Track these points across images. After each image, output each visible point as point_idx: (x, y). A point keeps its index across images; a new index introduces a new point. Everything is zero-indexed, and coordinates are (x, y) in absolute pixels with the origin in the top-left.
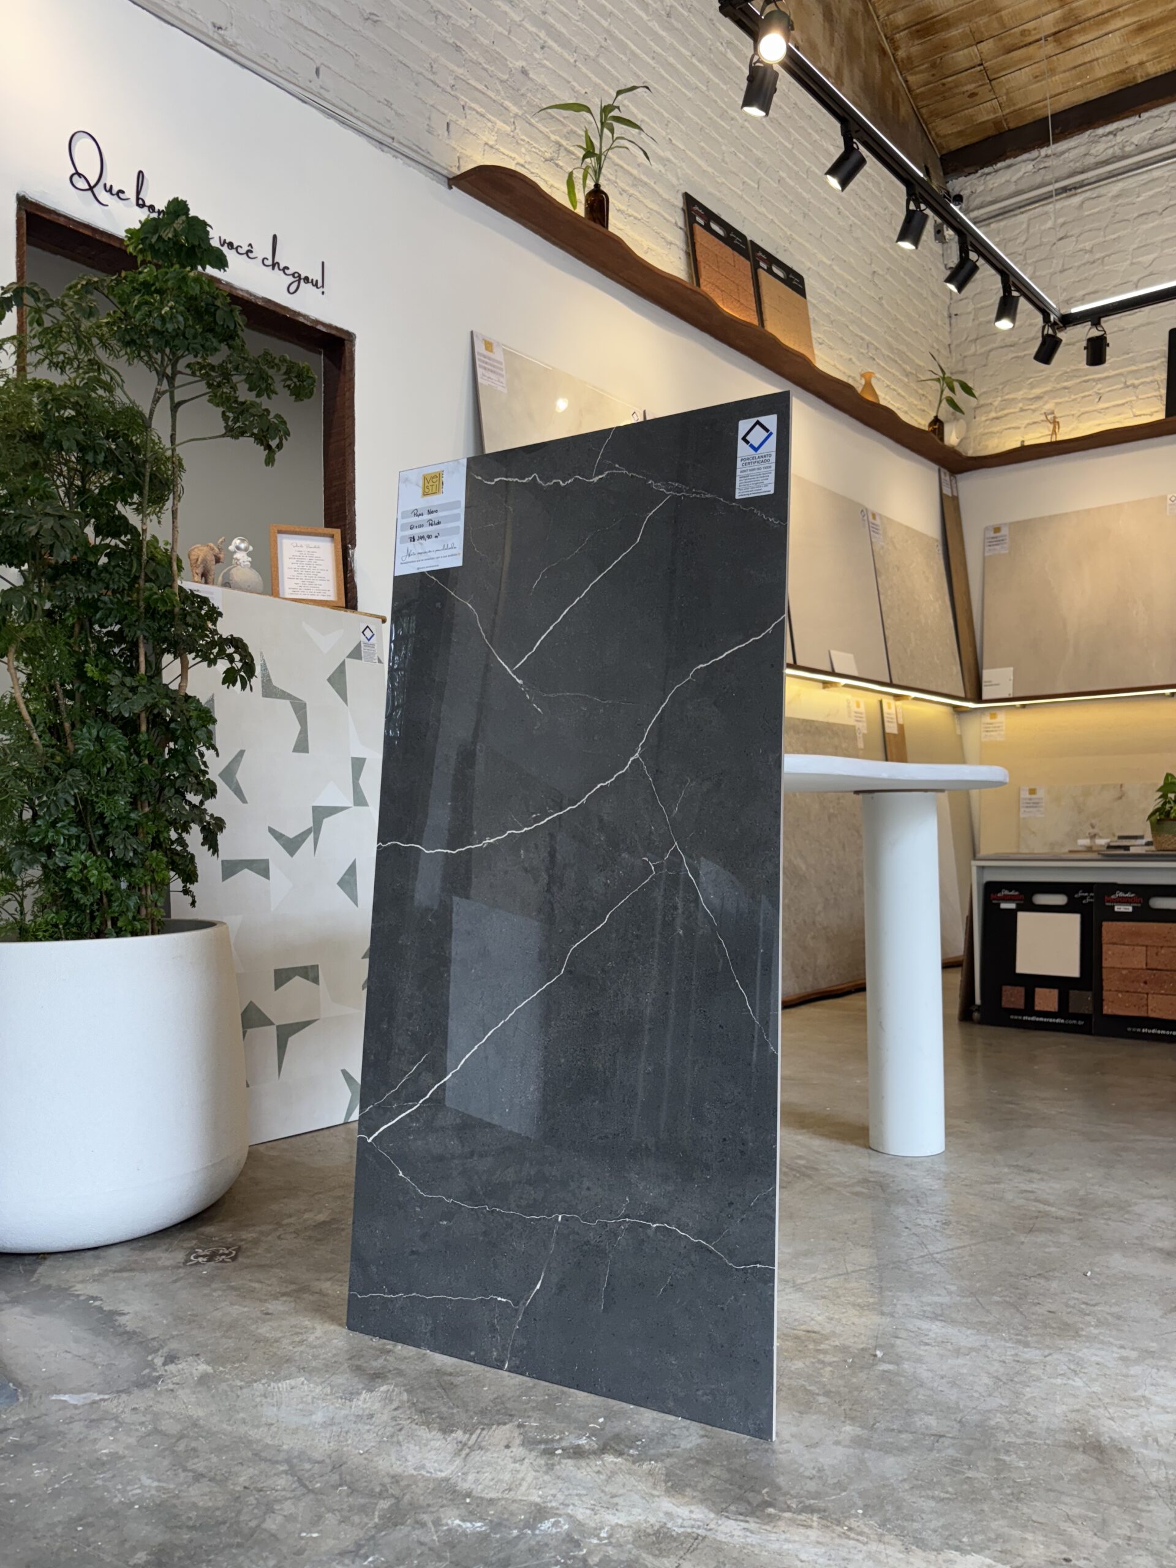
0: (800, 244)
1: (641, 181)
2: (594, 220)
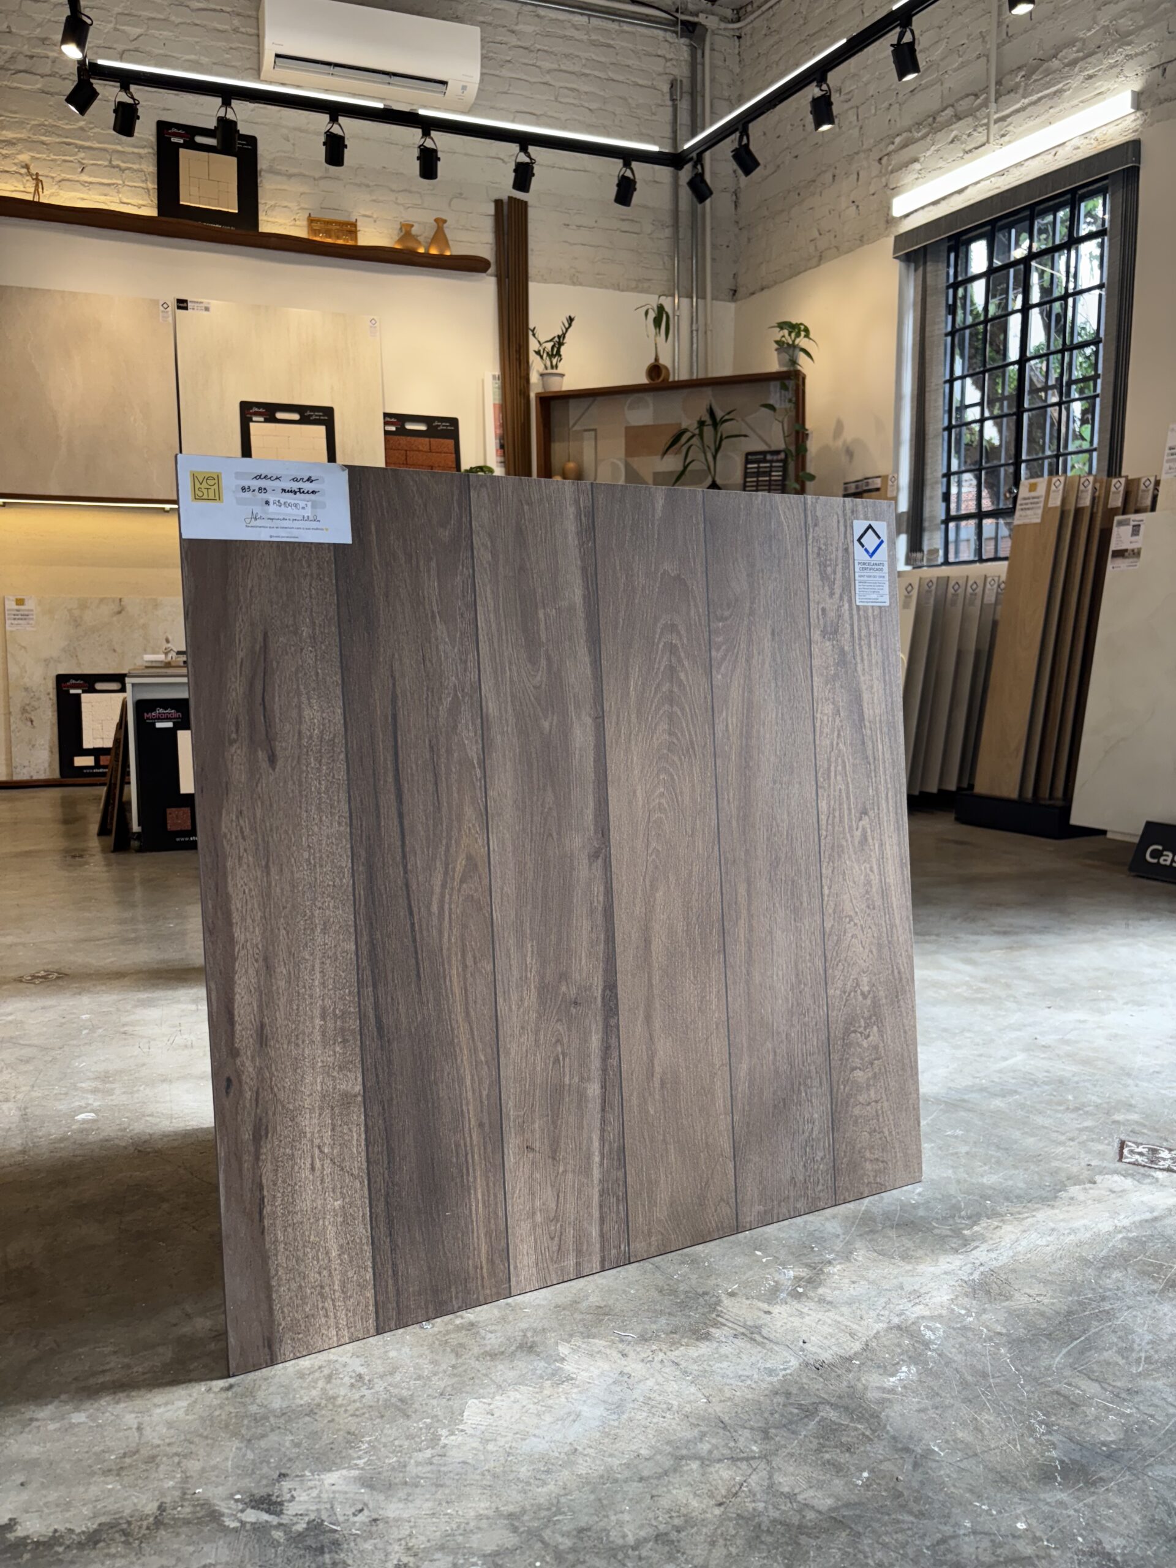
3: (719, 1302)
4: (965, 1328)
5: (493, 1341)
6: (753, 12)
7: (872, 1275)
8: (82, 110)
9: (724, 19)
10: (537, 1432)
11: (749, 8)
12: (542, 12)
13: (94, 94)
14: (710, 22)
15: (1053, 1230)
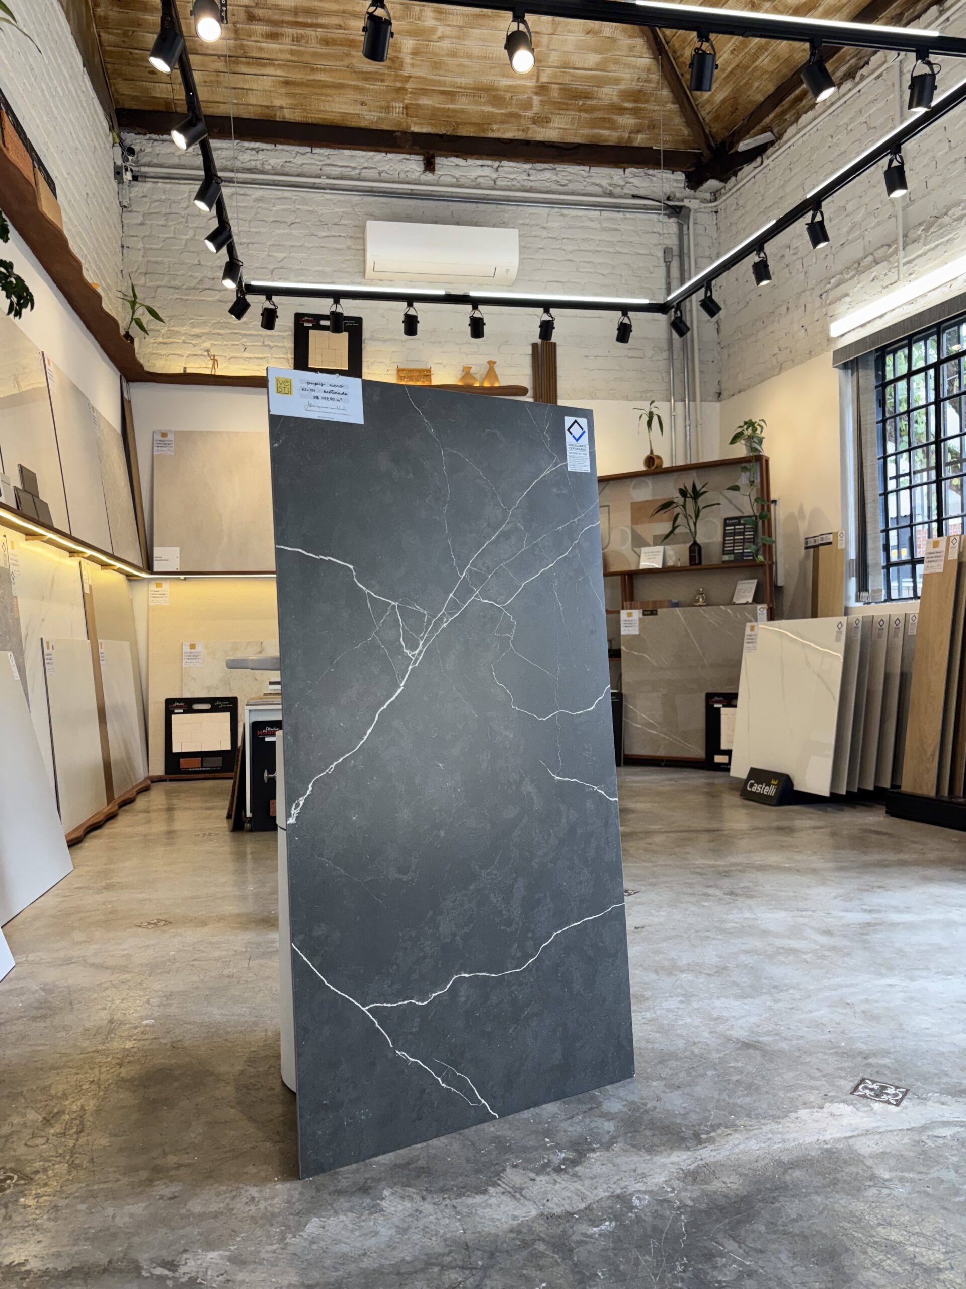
0: (52, 153)
3: (504, 1170)
4: (666, 1201)
5: (344, 1184)
6: (725, 194)
7: (618, 1160)
8: (239, 317)
9: (704, 201)
10: (346, 1240)
11: (723, 191)
12: (565, 212)
13: (247, 306)
14: (692, 204)
15: (769, 1139)
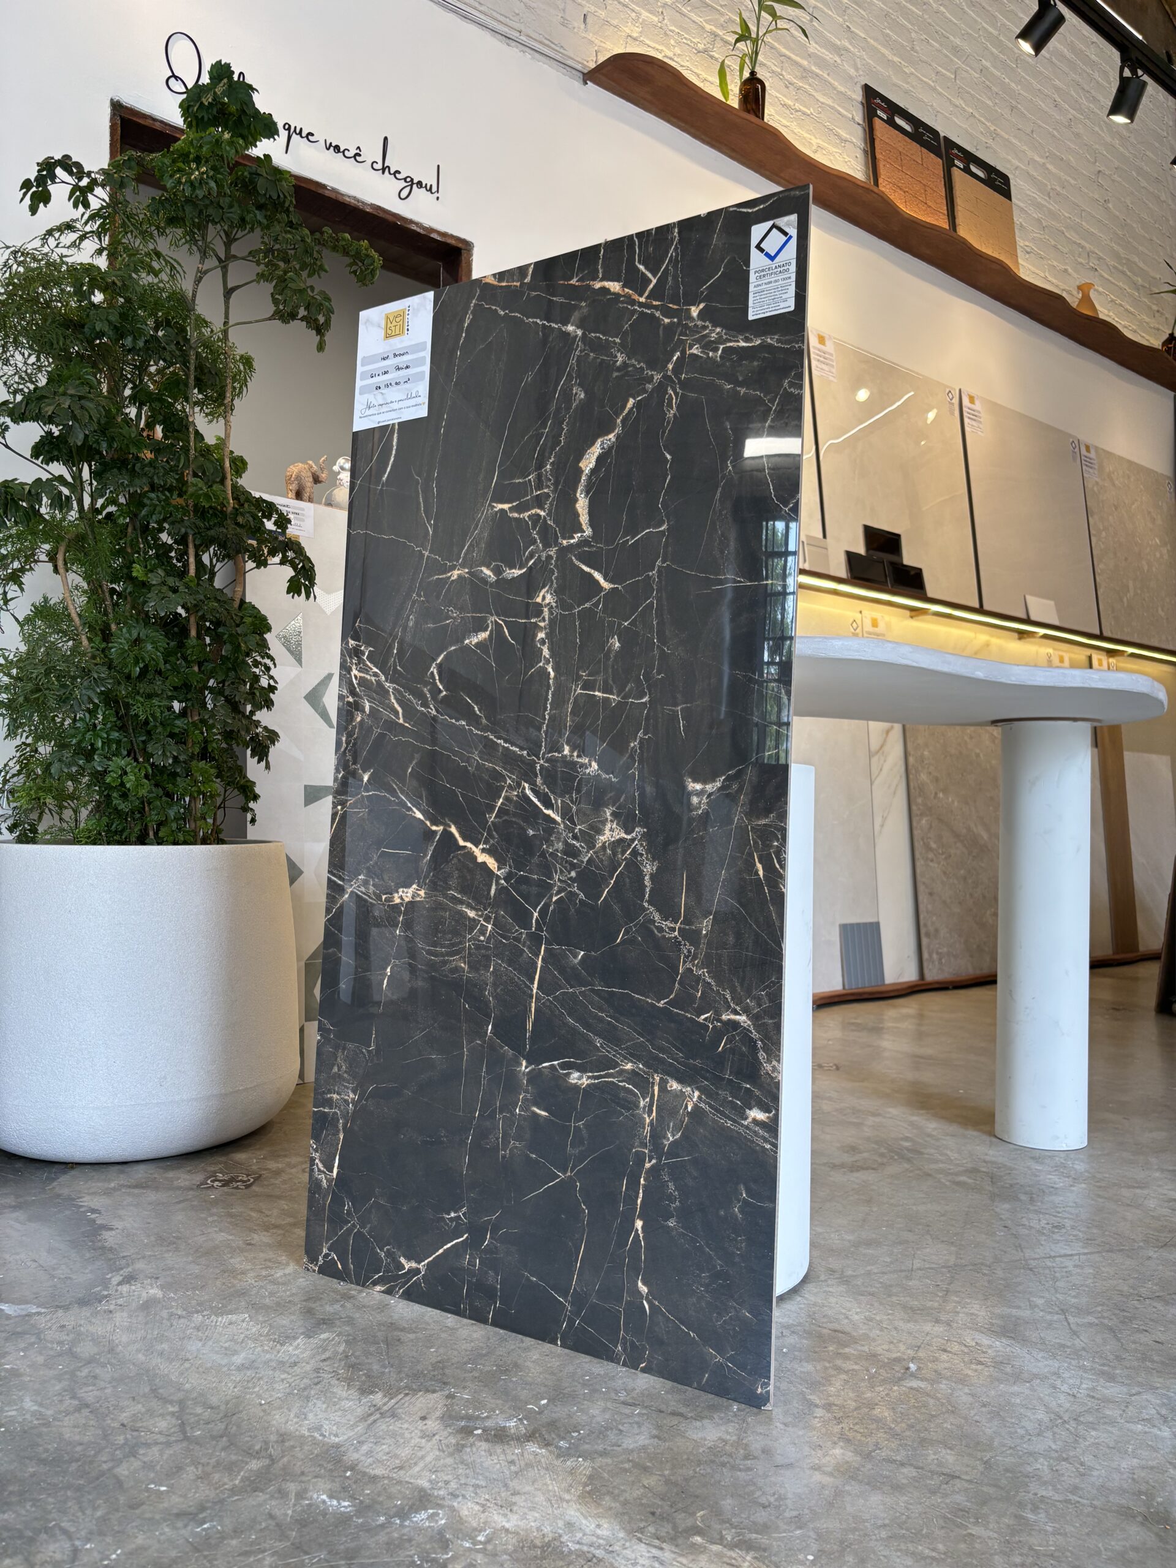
0: (1007, 140)
1: (812, 72)
2: (749, 112)
4: (445, 1545)
7: (535, 1473)
